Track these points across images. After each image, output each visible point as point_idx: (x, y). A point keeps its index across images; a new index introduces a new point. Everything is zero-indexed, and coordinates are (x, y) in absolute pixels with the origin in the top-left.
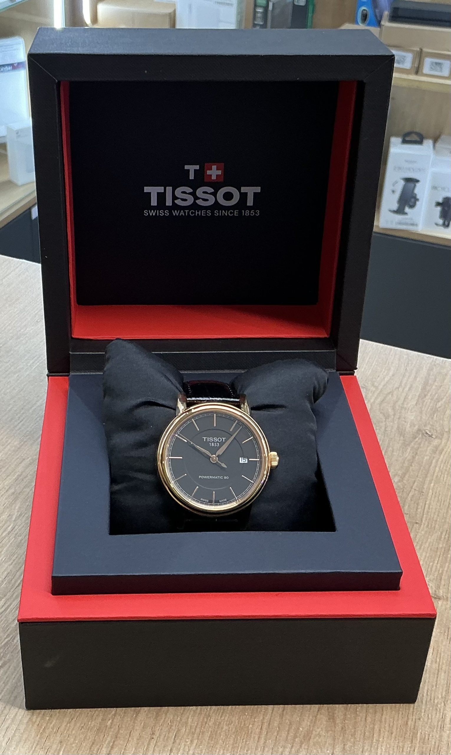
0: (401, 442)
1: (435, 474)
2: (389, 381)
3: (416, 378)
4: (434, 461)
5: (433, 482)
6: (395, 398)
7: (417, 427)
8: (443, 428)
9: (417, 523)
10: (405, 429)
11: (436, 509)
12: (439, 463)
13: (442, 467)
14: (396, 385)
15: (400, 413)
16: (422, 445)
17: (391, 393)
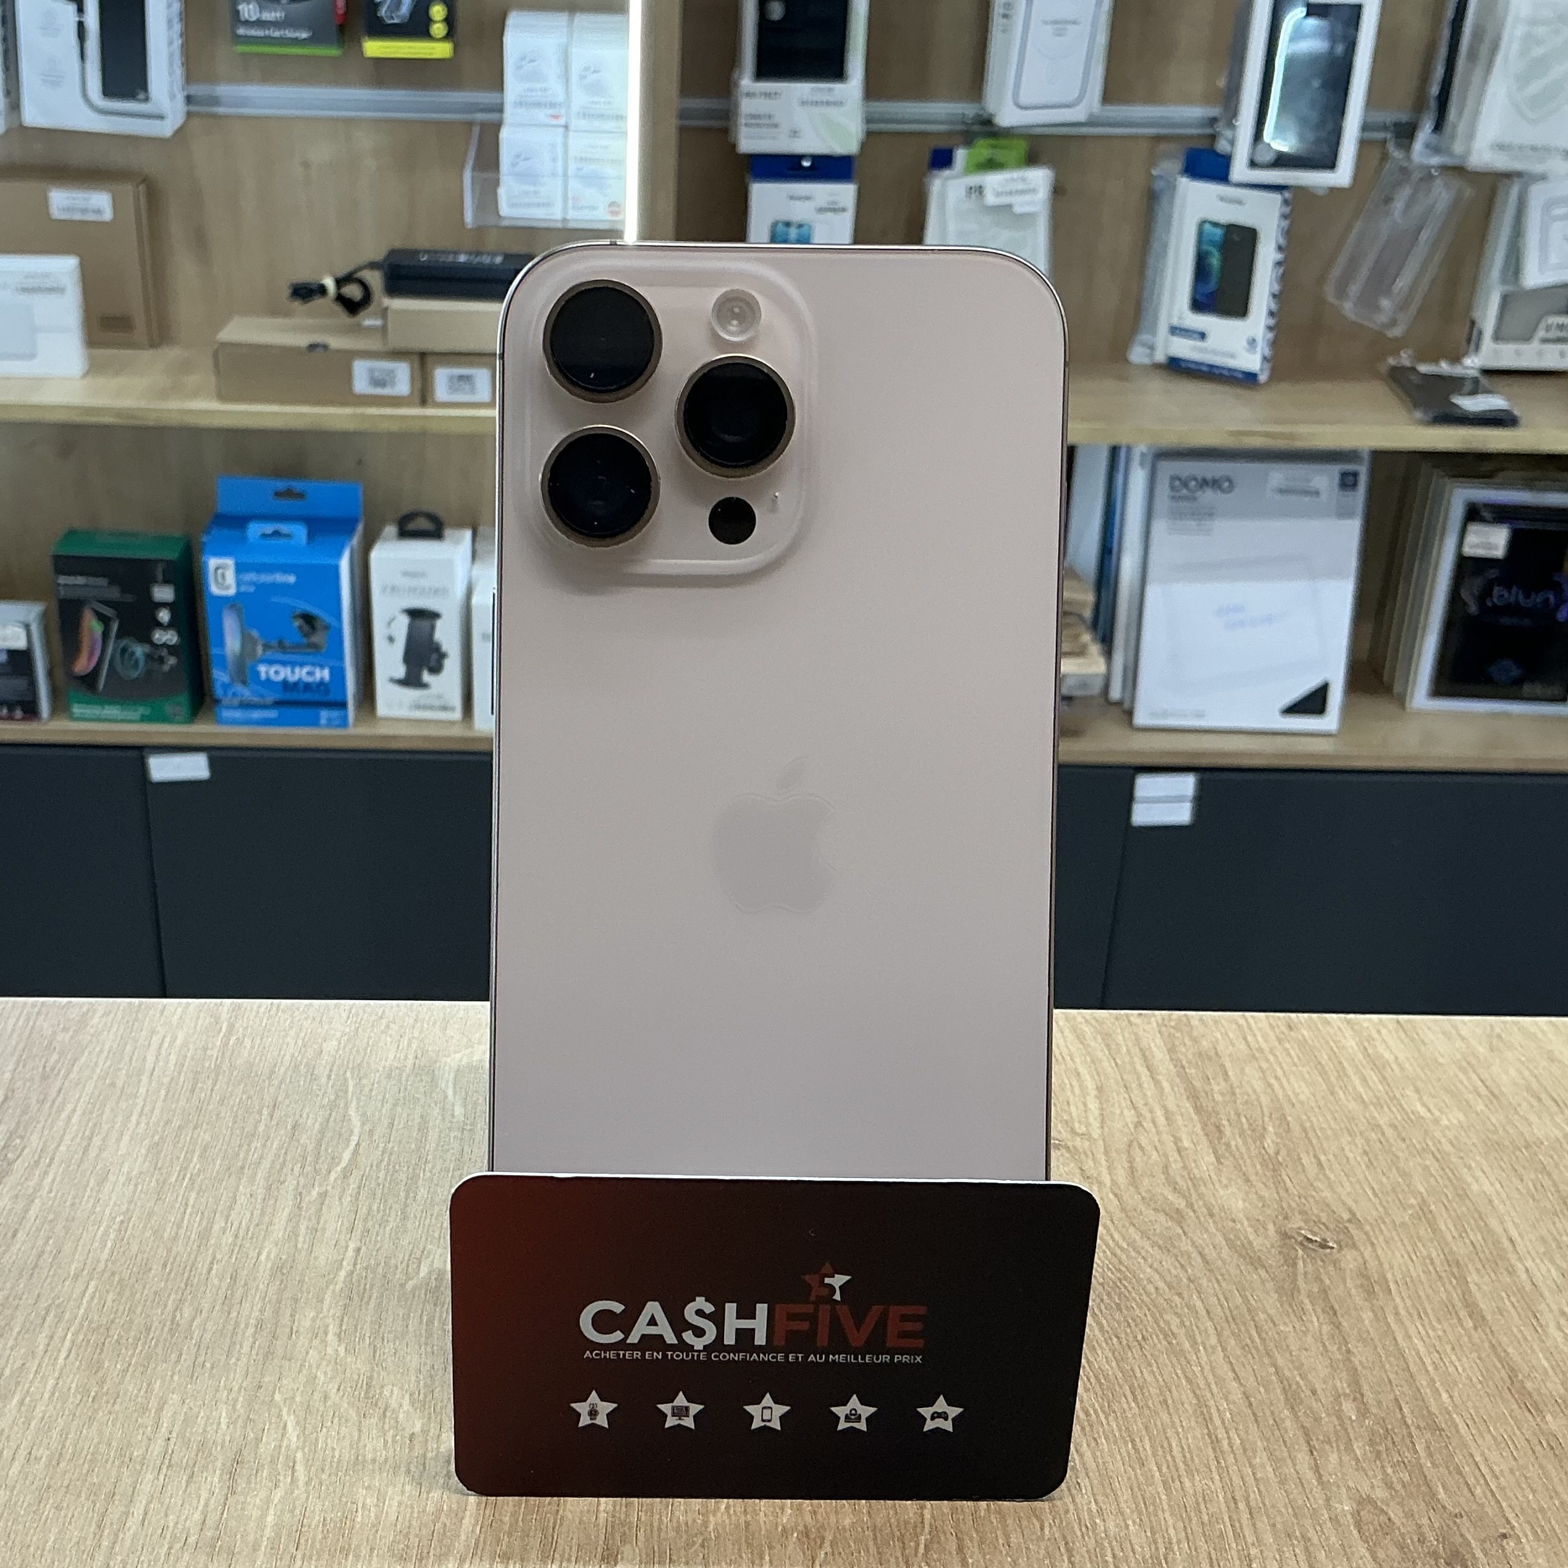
0: (1270, 1285)
1: (1428, 1361)
2: (1102, 1109)
3: (1157, 1083)
4: (1391, 1319)
5: (1438, 1384)
7: (1271, 1227)
8: (1334, 1212)
9: (1504, 1536)
10: (1250, 1243)
11: (1512, 1471)
12: (1408, 1323)
13: (1423, 1332)
14: (1130, 1116)
15: (1201, 1196)
16: (1327, 1282)
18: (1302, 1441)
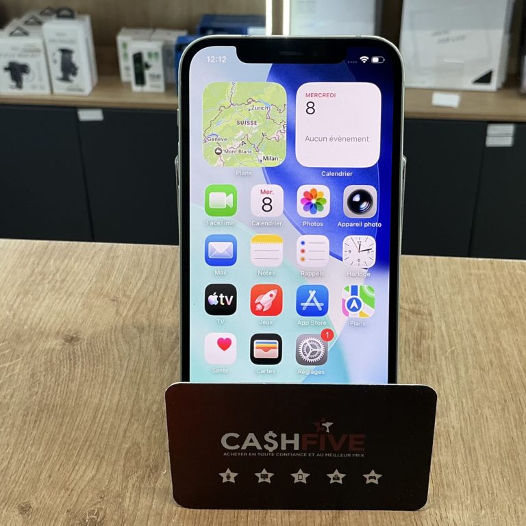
2: (142, 286)
6: (149, 305)
15: (156, 322)
17: (145, 300)
18: (128, 420)
